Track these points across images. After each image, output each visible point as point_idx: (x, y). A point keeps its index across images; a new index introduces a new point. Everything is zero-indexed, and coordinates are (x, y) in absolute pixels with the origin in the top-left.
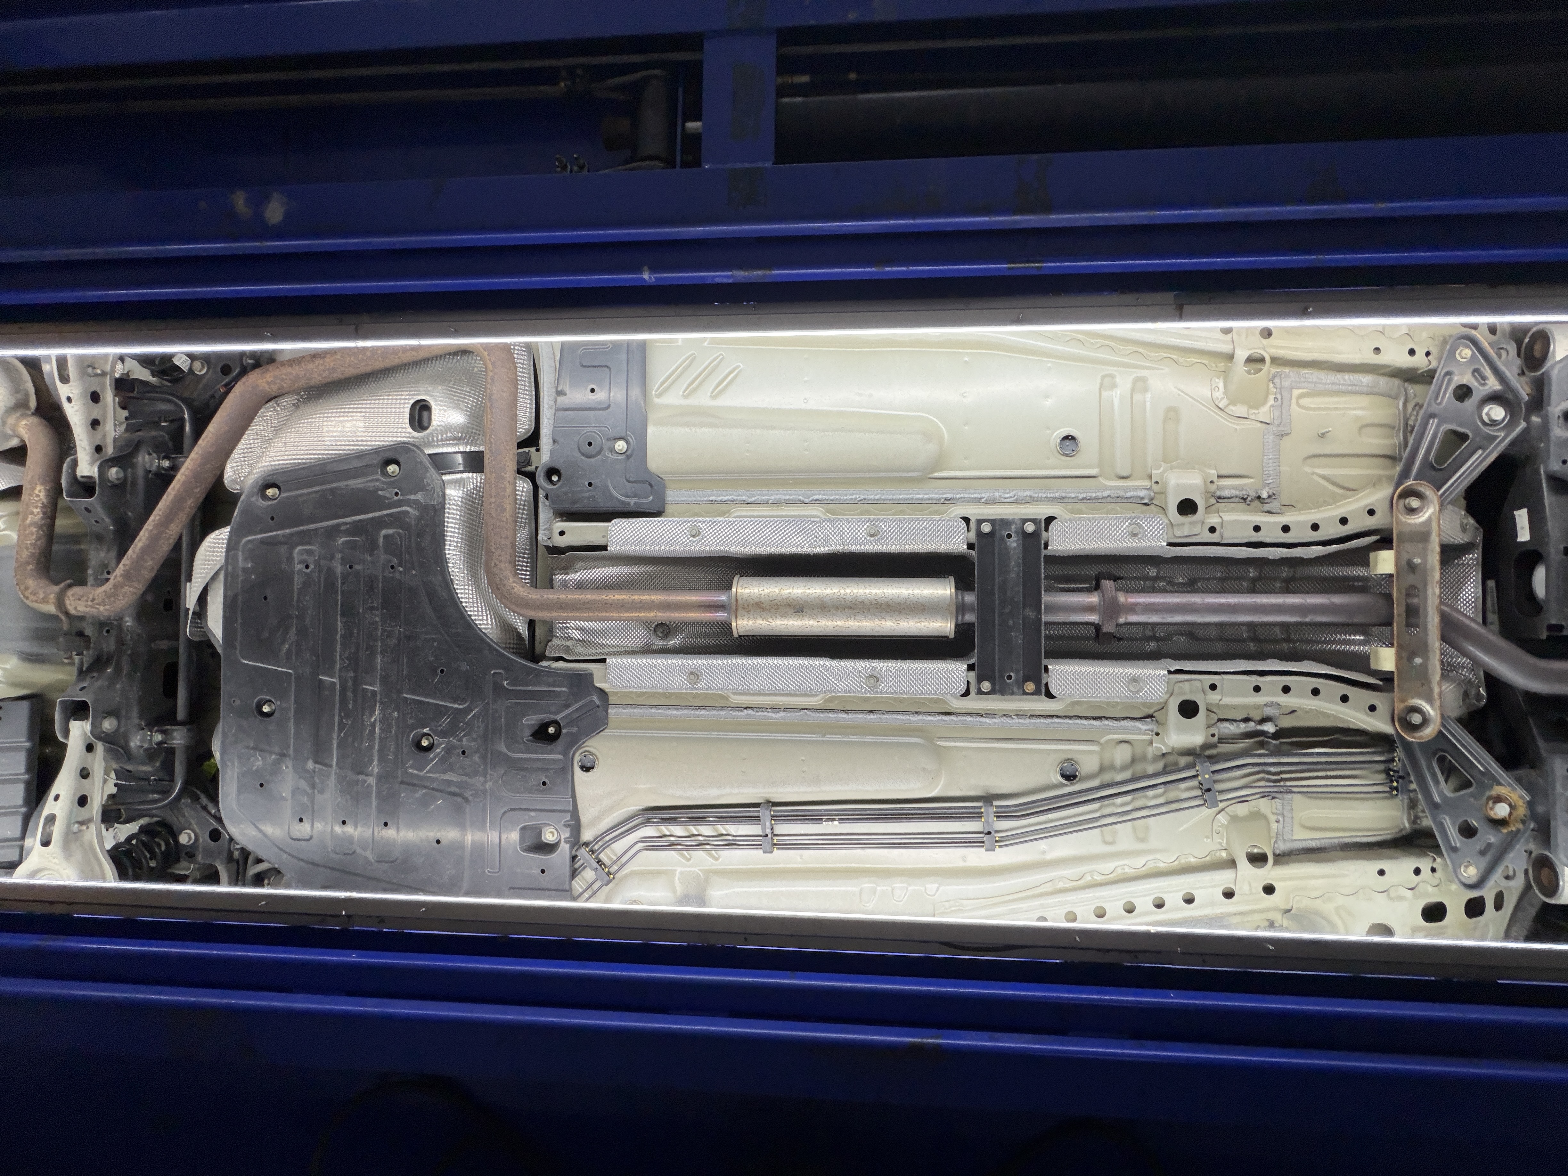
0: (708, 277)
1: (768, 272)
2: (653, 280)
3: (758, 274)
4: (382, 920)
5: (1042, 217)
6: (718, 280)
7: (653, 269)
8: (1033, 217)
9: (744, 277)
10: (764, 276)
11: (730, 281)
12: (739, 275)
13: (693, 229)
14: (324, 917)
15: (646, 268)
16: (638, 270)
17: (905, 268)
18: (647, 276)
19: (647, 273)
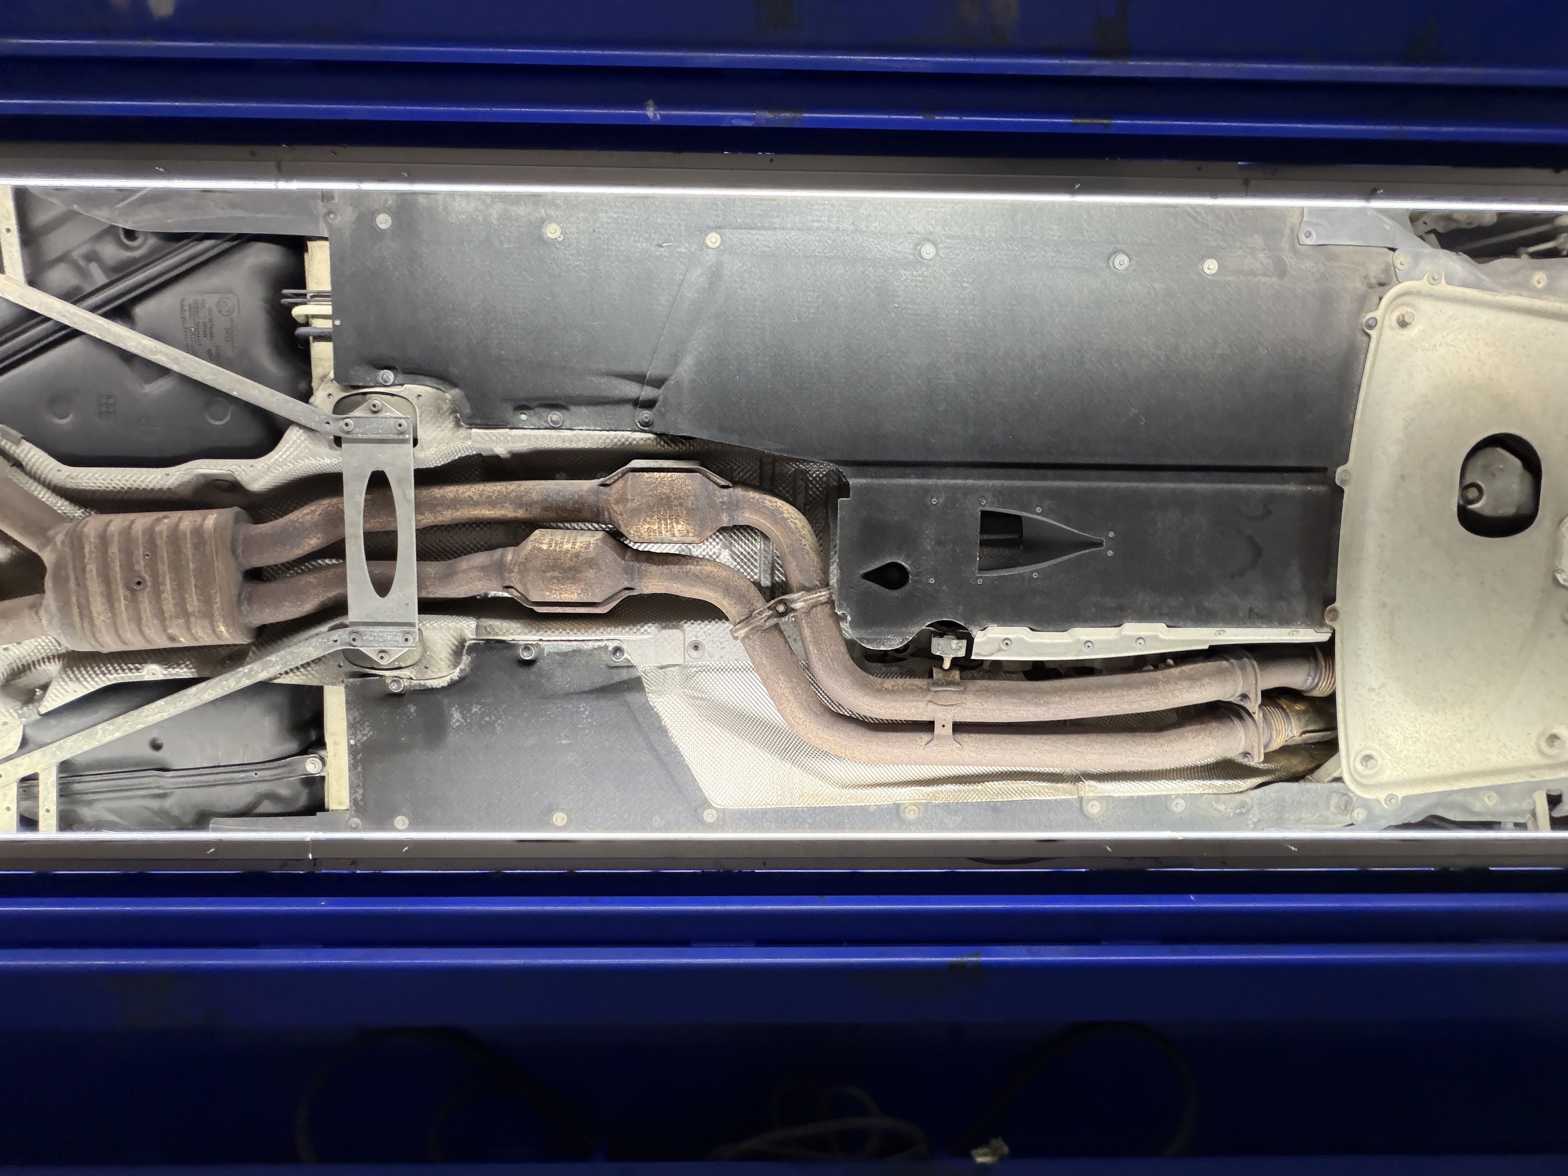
0: (724, 117)
1: (799, 115)
2: (658, 117)
3: (784, 118)
4: (354, 862)
5: (1121, 62)
6: (735, 123)
7: (660, 104)
8: (1109, 63)
9: (767, 120)
10: (793, 120)
11: (750, 124)
12: (764, 117)
13: (711, 55)
14: (285, 863)
15: (651, 102)
16: (641, 104)
17: (957, 118)
18: (652, 113)
19: (652, 109)
